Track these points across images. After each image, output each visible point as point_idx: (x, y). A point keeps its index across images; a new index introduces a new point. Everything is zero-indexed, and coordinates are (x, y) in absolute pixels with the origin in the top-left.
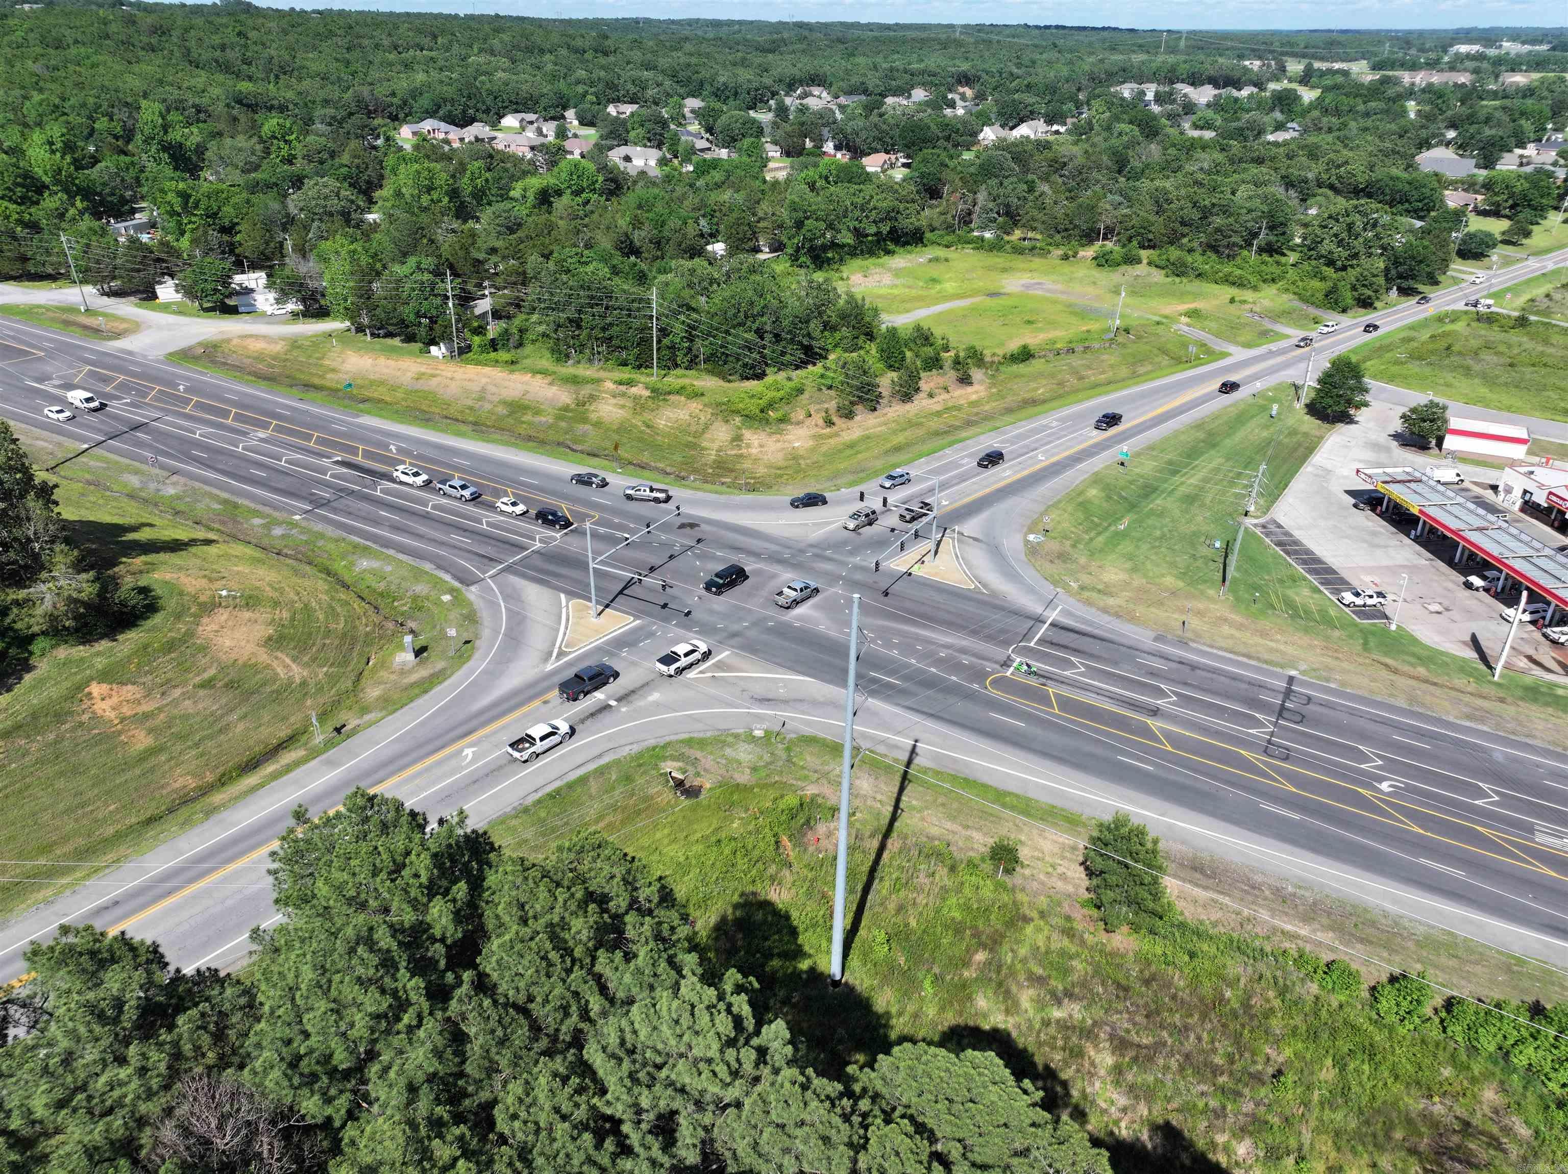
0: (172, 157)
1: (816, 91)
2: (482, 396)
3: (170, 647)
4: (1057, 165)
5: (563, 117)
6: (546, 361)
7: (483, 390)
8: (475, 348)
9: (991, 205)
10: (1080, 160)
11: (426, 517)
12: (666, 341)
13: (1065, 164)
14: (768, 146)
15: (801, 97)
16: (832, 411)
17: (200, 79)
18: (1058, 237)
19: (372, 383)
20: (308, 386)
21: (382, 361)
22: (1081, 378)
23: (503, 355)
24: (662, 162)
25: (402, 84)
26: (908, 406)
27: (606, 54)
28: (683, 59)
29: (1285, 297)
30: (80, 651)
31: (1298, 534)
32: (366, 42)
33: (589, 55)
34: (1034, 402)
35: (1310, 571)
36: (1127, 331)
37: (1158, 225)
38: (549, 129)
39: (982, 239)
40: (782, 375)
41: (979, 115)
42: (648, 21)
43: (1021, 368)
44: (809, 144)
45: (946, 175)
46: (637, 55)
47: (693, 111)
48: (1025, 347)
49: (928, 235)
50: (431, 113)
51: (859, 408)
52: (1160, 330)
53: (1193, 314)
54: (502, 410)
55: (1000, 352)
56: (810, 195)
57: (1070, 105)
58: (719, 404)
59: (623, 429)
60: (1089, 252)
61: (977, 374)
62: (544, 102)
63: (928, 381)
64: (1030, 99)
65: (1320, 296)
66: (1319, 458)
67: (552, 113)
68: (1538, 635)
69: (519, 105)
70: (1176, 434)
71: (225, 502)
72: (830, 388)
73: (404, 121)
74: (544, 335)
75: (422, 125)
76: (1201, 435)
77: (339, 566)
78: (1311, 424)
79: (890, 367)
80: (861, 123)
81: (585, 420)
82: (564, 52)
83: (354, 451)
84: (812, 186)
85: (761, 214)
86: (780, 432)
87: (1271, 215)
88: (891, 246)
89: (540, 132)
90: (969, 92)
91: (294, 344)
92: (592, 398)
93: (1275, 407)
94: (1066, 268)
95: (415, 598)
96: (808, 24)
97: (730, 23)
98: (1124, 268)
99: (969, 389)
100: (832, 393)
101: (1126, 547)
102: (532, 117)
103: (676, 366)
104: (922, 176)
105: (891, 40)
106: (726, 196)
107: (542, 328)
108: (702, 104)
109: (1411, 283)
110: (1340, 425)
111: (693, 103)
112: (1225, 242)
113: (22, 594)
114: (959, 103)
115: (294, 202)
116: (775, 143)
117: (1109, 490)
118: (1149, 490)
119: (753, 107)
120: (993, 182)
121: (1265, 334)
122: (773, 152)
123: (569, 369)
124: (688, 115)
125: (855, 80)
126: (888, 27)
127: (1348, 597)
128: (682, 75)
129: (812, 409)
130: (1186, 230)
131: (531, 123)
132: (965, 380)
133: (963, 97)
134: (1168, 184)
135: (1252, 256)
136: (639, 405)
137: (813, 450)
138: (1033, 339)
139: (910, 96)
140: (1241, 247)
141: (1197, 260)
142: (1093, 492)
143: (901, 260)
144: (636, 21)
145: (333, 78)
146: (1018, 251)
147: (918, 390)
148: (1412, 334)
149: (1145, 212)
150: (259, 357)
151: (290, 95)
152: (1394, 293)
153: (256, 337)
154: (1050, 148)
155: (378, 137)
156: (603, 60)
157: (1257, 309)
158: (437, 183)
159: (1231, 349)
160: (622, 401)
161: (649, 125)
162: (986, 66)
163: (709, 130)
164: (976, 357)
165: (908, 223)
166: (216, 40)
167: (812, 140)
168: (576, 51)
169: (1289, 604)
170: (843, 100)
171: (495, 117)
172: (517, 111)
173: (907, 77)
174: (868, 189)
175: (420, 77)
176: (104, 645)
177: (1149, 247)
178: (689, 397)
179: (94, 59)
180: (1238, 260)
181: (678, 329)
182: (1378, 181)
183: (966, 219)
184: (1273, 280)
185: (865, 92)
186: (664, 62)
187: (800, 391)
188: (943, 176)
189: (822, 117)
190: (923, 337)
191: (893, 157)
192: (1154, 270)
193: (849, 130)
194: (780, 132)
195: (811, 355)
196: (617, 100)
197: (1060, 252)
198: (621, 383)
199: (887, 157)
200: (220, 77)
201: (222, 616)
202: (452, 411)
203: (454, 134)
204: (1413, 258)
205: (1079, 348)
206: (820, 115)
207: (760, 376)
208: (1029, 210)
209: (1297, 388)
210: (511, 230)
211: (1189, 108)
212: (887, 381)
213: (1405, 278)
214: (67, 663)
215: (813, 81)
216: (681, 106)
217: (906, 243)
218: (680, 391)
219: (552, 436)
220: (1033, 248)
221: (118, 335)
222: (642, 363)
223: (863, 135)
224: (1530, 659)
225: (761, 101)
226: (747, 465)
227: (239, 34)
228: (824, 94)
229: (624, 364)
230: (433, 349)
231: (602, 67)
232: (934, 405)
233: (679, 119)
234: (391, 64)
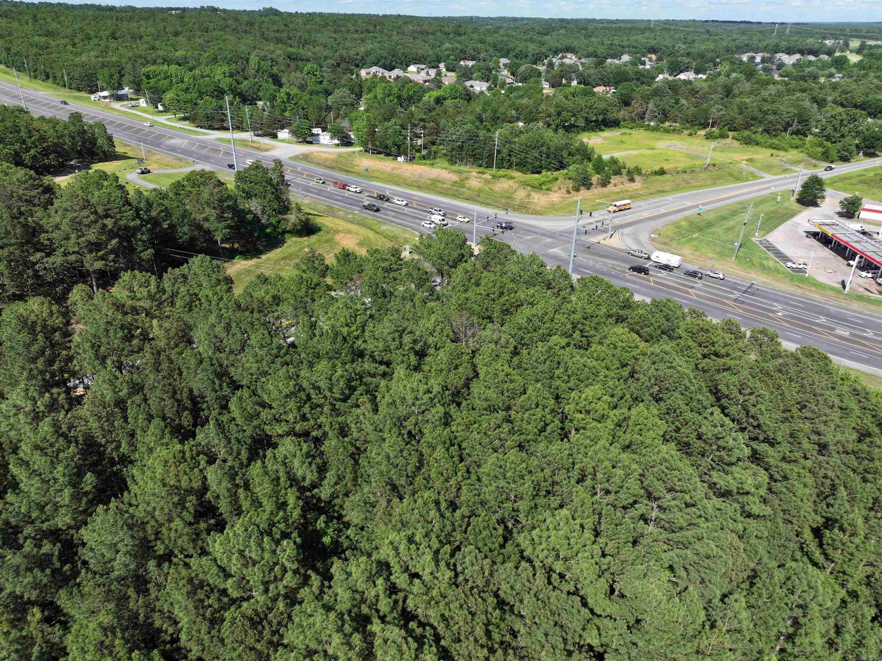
0: (273, 80)
1: (569, 55)
2: (420, 176)
3: (327, 241)
4: (694, 92)
5: (438, 67)
6: (446, 164)
7: (421, 174)
8: (417, 158)
9: (655, 109)
10: (706, 90)
11: (405, 214)
12: (500, 156)
13: (698, 92)
14: (544, 82)
15: (561, 59)
16: (570, 188)
17: (271, 46)
18: (688, 125)
19: (374, 171)
20: (347, 171)
21: (378, 162)
22: (688, 183)
23: (428, 162)
24: (489, 89)
25: (362, 50)
26: (604, 189)
27: (460, 35)
28: (500, 38)
29: (801, 155)
30: (299, 239)
31: (775, 244)
32: (343, 29)
33: (451, 36)
34: (663, 191)
35: (777, 257)
36: (714, 165)
37: (740, 120)
38: (433, 73)
39: (649, 125)
40: (549, 173)
41: (657, 69)
42: (478, 18)
43: (660, 177)
44: (564, 81)
45: (634, 95)
46: (475, 36)
47: (504, 65)
48: (662, 168)
49: (622, 123)
50: (375, 64)
51: (582, 188)
52: (731, 166)
53: (750, 160)
54: (429, 182)
55: (650, 170)
56: (566, 101)
57: (711, 64)
58: (521, 182)
59: (480, 191)
60: (703, 132)
61: (637, 178)
62: (429, 59)
63: (614, 179)
64: (686, 60)
65: (820, 155)
66: (797, 219)
67: (433, 64)
68: (873, 282)
69: (416, 61)
70: (728, 205)
71: (328, 206)
72: (570, 179)
73: (362, 67)
74: (445, 155)
75: (370, 69)
76: (739, 206)
77: (376, 227)
78: (797, 206)
79: (598, 173)
80: (592, 71)
81: (464, 187)
82: (439, 34)
83: (373, 193)
84: (566, 98)
85: (540, 110)
86: (547, 194)
87: (800, 116)
88: (603, 127)
89: (428, 74)
90: (654, 57)
91: (340, 155)
92: (467, 178)
93: (779, 198)
94: (690, 139)
95: (405, 238)
96: (566, 20)
97: (522, 19)
98: (719, 140)
99: (633, 184)
100: (571, 181)
101: (695, 243)
102: (423, 66)
103: (503, 167)
104: (622, 95)
105: (612, 29)
106: (525, 101)
107: (444, 151)
108: (509, 61)
109: (872, 151)
110: (811, 208)
111: (504, 61)
112: (773, 128)
113: (284, 217)
114: (648, 62)
115: (331, 100)
116: (546, 81)
117: (691, 223)
118: (710, 224)
119: (535, 63)
120: (658, 98)
121: (785, 171)
122: (546, 85)
123: (456, 167)
124: (502, 67)
125: (591, 49)
126: (612, 22)
127: (790, 264)
128: (499, 46)
129: (562, 186)
130: (753, 122)
131: (423, 69)
132: (632, 180)
133: (650, 60)
134: (747, 101)
135: (787, 136)
136: (487, 182)
137: (561, 202)
138: (667, 167)
139: (620, 59)
140: (782, 131)
141: (758, 137)
142: (683, 223)
143: (608, 134)
144: (471, 18)
145: (329, 46)
146: (667, 131)
147: (609, 182)
148: (865, 173)
149: (733, 113)
150: (327, 159)
151: (310, 54)
152: (861, 154)
153: (324, 152)
154: (691, 84)
155: (353, 74)
156: (458, 38)
157: (784, 159)
158: (393, 92)
159: (765, 175)
160: (479, 180)
161: (483, 71)
162: (665, 43)
163: (513, 74)
164: (638, 170)
165: (611, 116)
166: (275, 28)
167: (566, 79)
168: (445, 34)
169: (762, 265)
170: (583, 60)
171: (405, 66)
172: (415, 63)
173: (620, 48)
174: (593, 99)
175: (370, 47)
176: (306, 238)
177: (734, 131)
178: (508, 179)
179: (224, 37)
180: (779, 137)
181: (505, 151)
182: (868, 101)
183: (642, 117)
184: (797, 147)
185: (596, 56)
186: (489, 39)
187: (557, 179)
188: (632, 95)
189: (572, 68)
190: (614, 161)
191: (608, 88)
192: (735, 142)
193: (586, 74)
194: (550, 75)
195: (562, 166)
196: (465, 59)
197: (687, 132)
198: (479, 173)
199: (604, 88)
200: (280, 46)
201: (342, 235)
202: (407, 182)
203: (387, 74)
204: (873, 137)
205: (689, 171)
206: (571, 66)
207: (539, 173)
208: (674, 112)
209: (793, 191)
210: (430, 111)
211: (781, 66)
212: (595, 178)
213: (869, 148)
214: (296, 242)
215: (568, 50)
216: (498, 62)
217: (611, 126)
218: (504, 177)
219: (451, 192)
220: (674, 130)
221: (267, 150)
222: (489, 166)
223: (594, 77)
224: (866, 289)
225: (540, 60)
226: (533, 206)
227: (285, 25)
228: (574, 57)
229: (480, 166)
230: (399, 158)
231: (458, 42)
232: (616, 189)
233: (497, 68)
234: (356, 40)
